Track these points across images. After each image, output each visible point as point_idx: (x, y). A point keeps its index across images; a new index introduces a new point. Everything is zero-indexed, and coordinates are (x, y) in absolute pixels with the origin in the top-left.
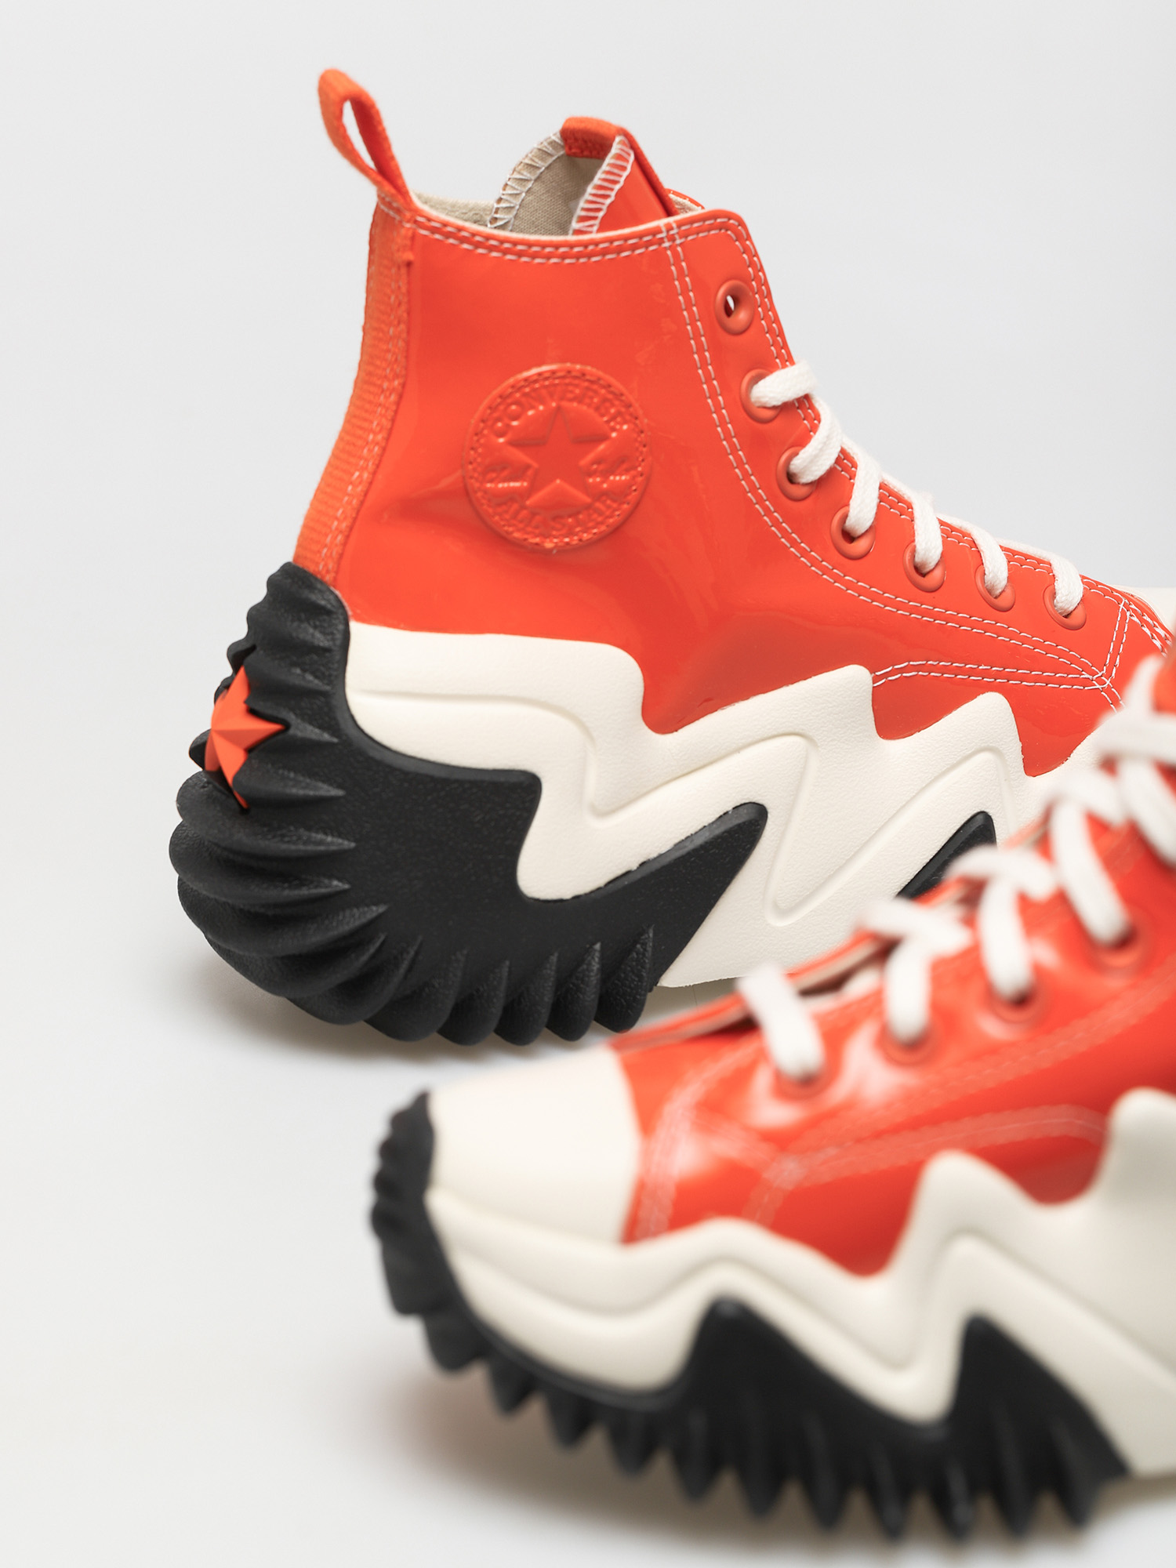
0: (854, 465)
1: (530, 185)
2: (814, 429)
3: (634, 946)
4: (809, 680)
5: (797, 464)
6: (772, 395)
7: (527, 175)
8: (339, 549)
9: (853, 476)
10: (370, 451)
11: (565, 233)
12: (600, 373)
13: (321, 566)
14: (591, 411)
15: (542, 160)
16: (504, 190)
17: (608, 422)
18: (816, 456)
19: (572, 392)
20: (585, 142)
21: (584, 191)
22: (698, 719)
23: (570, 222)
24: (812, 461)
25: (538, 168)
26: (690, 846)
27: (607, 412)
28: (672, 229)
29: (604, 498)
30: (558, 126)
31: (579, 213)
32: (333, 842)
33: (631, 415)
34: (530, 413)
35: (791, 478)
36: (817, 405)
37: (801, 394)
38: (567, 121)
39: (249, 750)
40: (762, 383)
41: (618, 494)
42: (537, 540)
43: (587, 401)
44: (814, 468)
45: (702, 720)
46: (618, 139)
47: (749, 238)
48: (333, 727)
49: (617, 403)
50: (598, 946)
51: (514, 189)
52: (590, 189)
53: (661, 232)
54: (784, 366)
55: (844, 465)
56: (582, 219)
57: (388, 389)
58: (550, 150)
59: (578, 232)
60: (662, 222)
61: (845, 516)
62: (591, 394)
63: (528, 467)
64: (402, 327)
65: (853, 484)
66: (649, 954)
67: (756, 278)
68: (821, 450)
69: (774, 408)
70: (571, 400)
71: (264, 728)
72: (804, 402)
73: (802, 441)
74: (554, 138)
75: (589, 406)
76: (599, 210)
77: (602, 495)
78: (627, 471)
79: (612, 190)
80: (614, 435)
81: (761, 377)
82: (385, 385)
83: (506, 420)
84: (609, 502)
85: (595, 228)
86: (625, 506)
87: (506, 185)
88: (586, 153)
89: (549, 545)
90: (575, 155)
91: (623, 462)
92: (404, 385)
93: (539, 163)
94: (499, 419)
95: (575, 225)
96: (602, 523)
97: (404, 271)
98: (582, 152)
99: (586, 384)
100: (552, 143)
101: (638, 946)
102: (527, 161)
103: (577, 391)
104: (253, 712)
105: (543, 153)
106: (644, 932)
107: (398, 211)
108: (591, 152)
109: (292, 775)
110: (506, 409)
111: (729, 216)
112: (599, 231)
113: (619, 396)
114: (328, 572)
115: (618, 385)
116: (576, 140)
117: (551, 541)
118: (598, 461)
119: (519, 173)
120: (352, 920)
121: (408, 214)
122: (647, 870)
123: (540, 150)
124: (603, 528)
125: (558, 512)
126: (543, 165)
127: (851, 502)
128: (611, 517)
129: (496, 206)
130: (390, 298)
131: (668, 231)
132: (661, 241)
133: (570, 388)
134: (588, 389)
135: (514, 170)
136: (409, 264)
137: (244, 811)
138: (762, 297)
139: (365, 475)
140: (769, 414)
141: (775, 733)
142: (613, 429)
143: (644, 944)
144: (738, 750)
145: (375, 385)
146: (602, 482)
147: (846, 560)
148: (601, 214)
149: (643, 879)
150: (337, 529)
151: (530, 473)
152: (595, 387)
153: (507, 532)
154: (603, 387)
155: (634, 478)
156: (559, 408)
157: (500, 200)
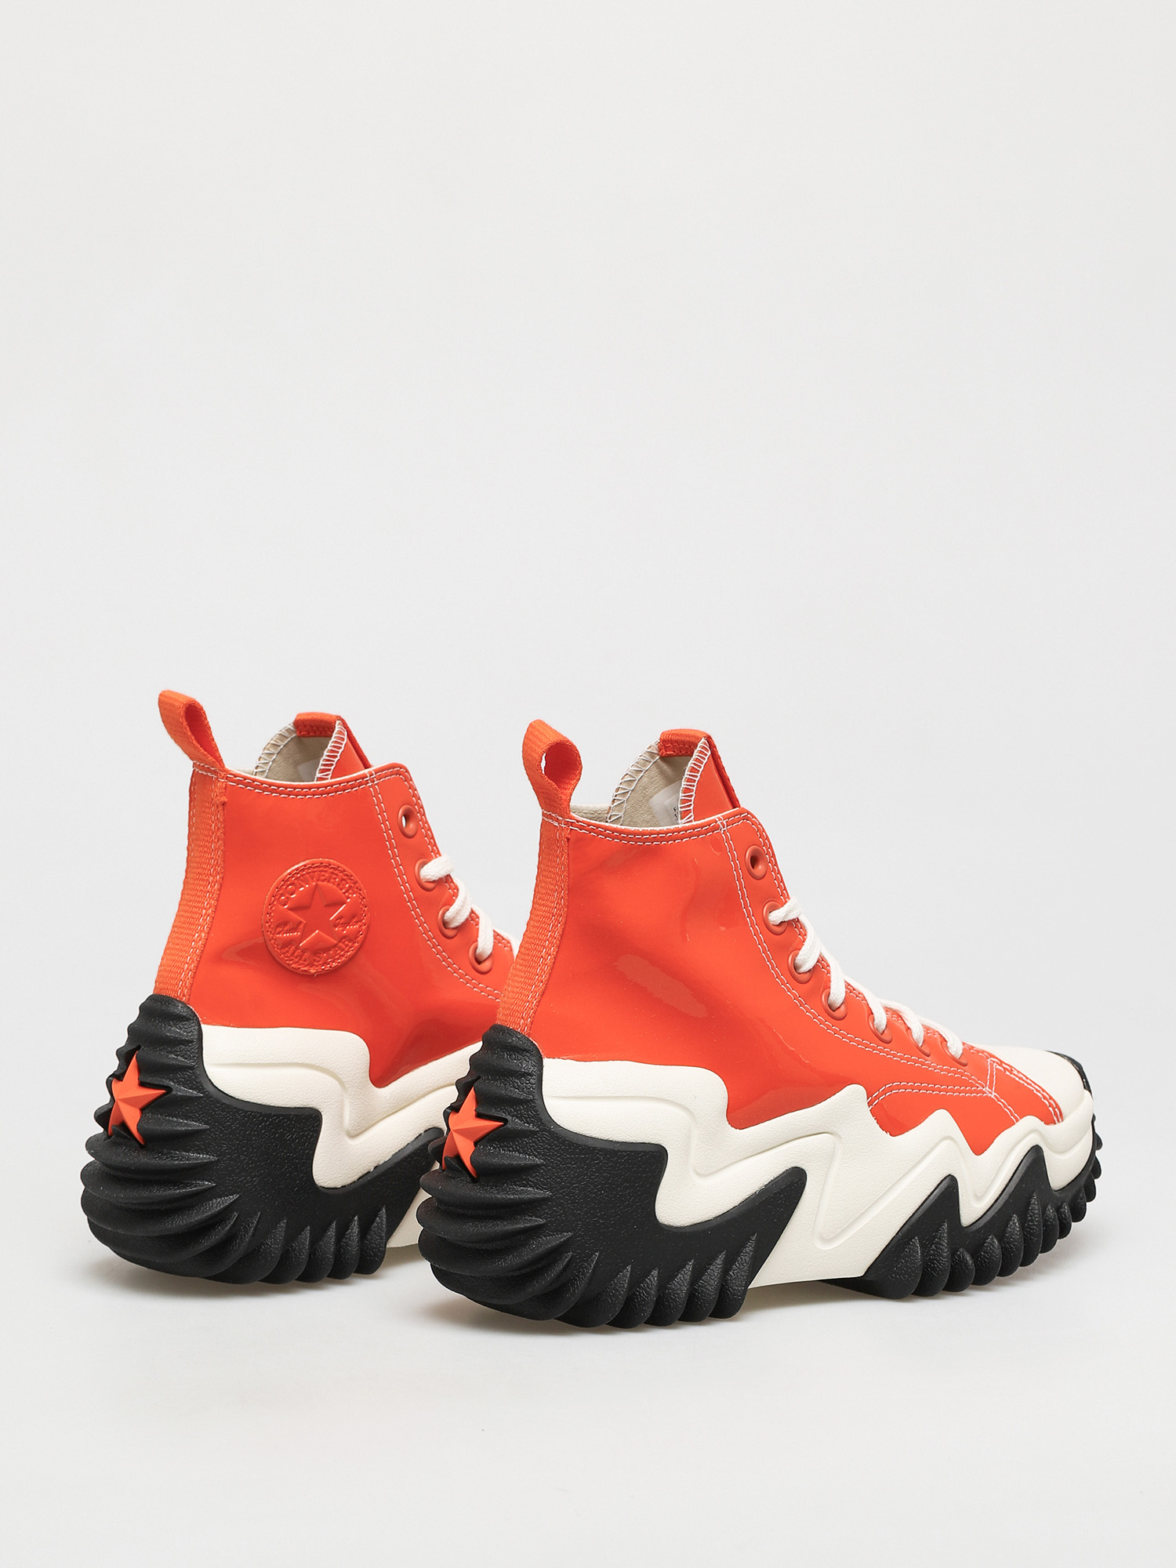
0: (478, 917)
1: (274, 757)
2: (456, 895)
3: (375, 1219)
4: (462, 1050)
5: (449, 915)
6: (432, 874)
7: (272, 750)
8: (191, 981)
9: (477, 924)
10: (204, 920)
11: (313, 781)
12: (339, 864)
13: (179, 991)
14: (335, 887)
15: (282, 741)
16: (259, 760)
17: (344, 893)
18: (460, 910)
19: (324, 875)
20: (312, 727)
21: (323, 754)
22: (399, 1078)
23: (315, 774)
24: (457, 914)
25: (279, 746)
26: (402, 1156)
27: (344, 887)
28: (372, 775)
29: (344, 940)
30: (293, 719)
31: (320, 767)
32: (203, 1157)
33: (357, 888)
34: (302, 889)
35: (445, 924)
36: (454, 881)
37: (446, 874)
38: (298, 716)
39: (142, 1110)
40: (425, 867)
41: (352, 938)
42: (306, 968)
43: (332, 880)
44: (459, 918)
45: (401, 1078)
46: (338, 722)
47: (411, 780)
48: (199, 1087)
49: (349, 881)
50: (356, 1218)
51: (265, 759)
52: (326, 753)
53: (367, 777)
54: (436, 857)
55: (473, 917)
56: (322, 771)
57: (213, 882)
58: (287, 734)
59: (320, 779)
60: (366, 771)
61: (476, 948)
62: (334, 876)
63: (301, 922)
64: (221, 842)
65: (478, 929)
66: (384, 1223)
67: (417, 804)
68: (462, 906)
69: (434, 882)
70: (323, 881)
71: (154, 1093)
72: (447, 879)
73: (450, 902)
74: (289, 727)
75: (333, 883)
76: (332, 765)
77: (343, 938)
78: (357, 922)
79: (338, 752)
80: (349, 900)
81: (425, 863)
82: (211, 879)
83: (287, 895)
84: (346, 942)
85: (330, 776)
86: (356, 944)
87: (261, 757)
88: (311, 734)
89: (312, 971)
90: (304, 736)
91: (354, 917)
92: (223, 878)
93: (280, 743)
94: (282, 895)
95: (318, 775)
96: (343, 955)
97: (221, 808)
98: (309, 733)
99: (332, 870)
100: (288, 730)
101: (377, 1219)
102: (273, 742)
103: (327, 875)
104: (142, 1084)
105: (282, 737)
106: (380, 1210)
107: (215, 772)
108: (315, 733)
109: (175, 1119)
110: (286, 888)
111: (401, 767)
112: (331, 778)
113: (349, 876)
114: (184, 996)
115: (349, 871)
116: (305, 726)
117: (314, 969)
118: (339, 917)
119: (268, 750)
120: (218, 1204)
121: (223, 774)
122: (379, 1171)
123: (280, 734)
124: (344, 959)
125: (317, 950)
126: (282, 744)
127: (479, 939)
128: (348, 952)
129: (255, 771)
130: (211, 826)
131: (370, 776)
132: (367, 782)
133: (323, 873)
134: (332, 873)
135: (264, 749)
136: (224, 804)
137: (142, 1147)
138: (421, 815)
139: (203, 935)
140: (431, 886)
141: (445, 1084)
142: (348, 898)
143: (381, 1218)
144: (424, 1096)
145: (203, 880)
146: (343, 930)
147: (479, 975)
148: (333, 768)
149: (379, 1177)
150: (188, 969)
151: (302, 926)
152: (336, 872)
153: (288, 964)
154: (342, 872)
155: (360, 926)
156: (317, 885)
157: (257, 767)
